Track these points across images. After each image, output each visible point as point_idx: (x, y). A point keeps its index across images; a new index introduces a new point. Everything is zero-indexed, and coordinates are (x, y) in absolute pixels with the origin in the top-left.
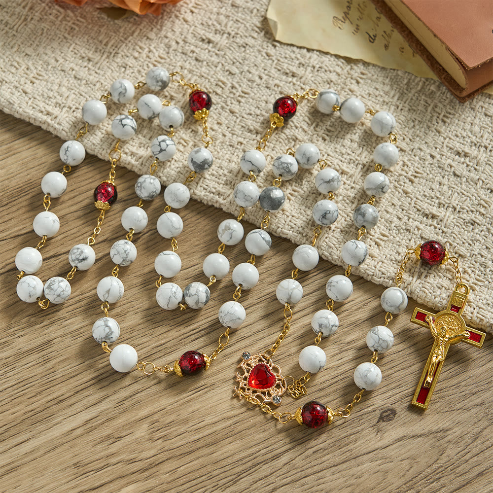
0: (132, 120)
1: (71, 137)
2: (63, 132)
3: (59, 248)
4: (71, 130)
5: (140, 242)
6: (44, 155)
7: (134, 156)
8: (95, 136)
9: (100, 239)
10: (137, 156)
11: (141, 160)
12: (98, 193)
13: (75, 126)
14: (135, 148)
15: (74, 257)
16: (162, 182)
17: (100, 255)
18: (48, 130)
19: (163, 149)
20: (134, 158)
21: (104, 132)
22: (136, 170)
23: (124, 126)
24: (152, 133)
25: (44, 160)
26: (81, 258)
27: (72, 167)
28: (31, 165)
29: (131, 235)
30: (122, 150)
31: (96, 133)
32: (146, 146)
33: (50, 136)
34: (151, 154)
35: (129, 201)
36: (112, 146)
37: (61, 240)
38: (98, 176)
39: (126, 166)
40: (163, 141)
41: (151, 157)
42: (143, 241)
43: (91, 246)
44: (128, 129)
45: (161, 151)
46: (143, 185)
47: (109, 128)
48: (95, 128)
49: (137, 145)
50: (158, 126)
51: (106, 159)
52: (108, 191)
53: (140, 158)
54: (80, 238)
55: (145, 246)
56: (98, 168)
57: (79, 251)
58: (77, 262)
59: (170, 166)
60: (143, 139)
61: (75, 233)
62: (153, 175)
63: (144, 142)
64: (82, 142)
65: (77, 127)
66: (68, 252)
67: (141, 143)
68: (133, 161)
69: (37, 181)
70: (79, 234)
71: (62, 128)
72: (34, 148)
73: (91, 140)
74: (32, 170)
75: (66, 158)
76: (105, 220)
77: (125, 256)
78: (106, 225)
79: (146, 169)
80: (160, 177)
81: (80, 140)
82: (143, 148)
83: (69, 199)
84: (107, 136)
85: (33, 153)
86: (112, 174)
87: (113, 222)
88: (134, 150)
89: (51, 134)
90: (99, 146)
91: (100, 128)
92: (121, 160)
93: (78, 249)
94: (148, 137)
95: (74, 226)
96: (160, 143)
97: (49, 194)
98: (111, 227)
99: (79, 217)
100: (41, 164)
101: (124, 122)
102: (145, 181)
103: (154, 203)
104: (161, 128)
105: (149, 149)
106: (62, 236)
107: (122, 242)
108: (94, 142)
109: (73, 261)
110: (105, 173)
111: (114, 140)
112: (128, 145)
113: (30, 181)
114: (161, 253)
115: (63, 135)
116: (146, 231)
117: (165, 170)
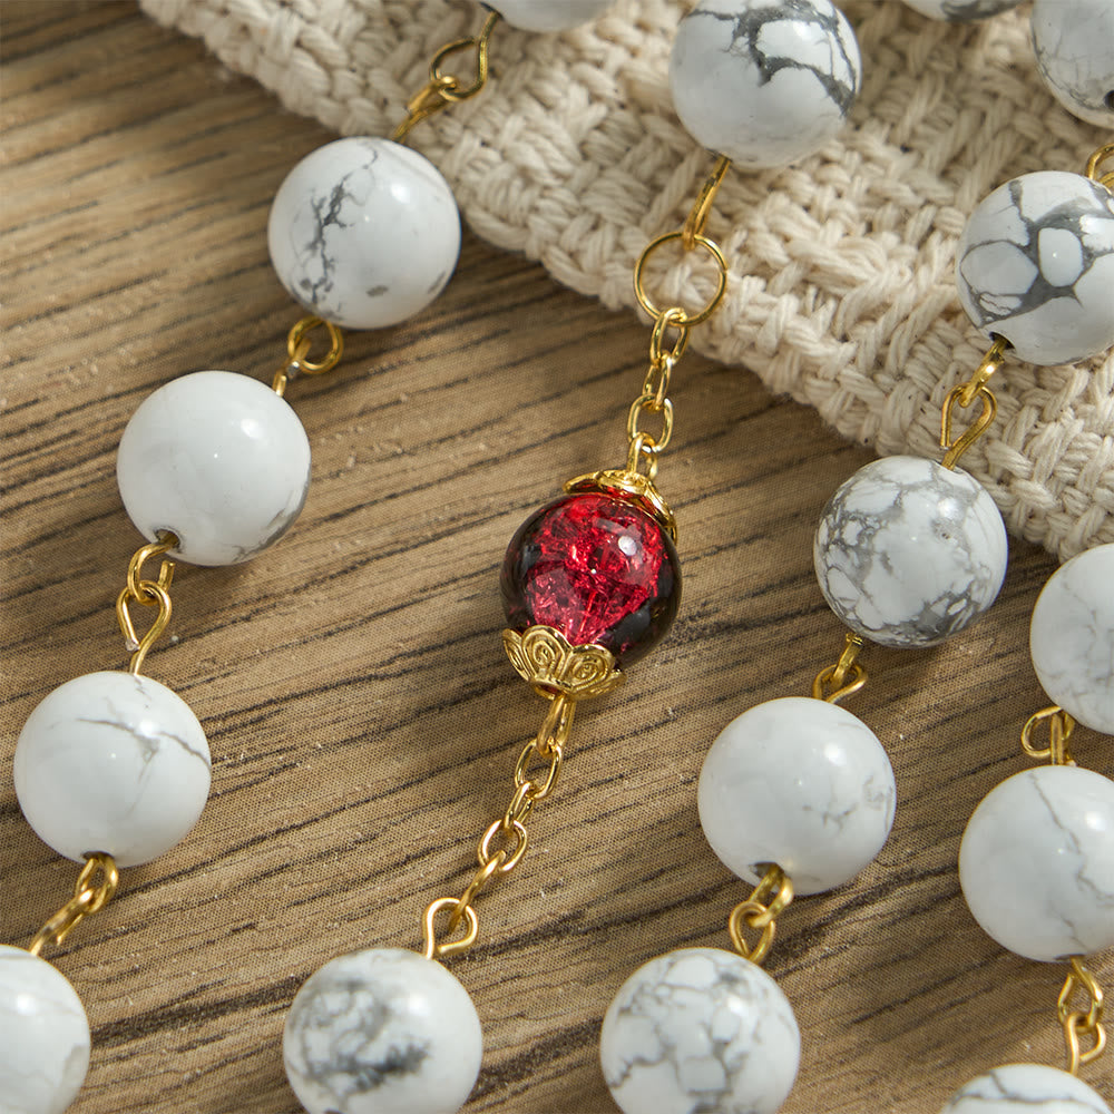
0: (831, 24)
1: (363, 108)
2: (307, 63)
3: (214, 956)
4: (364, 52)
5: (824, 961)
6: (150, 218)
7: (823, 295)
8: (536, 110)
9: (530, 915)
10: (849, 295)
11: (871, 333)
12: (539, 568)
13: (395, 23)
14: (834, 231)
15: (320, 1045)
16: (1019, 516)
17: (523, 1033)
18: (188, 29)
19: (1056, 278)
20: (824, 314)
21: (606, 83)
22: (830, 407)
23: (769, 68)
24: (966, 121)
25: (139, 254)
26: (376, 1053)
27: (349, 334)
28: (42, 287)
29: (765, 919)
30: (738, 238)
31: (550, 90)
32: (915, 227)
33: (197, 70)
34: (954, 292)
35: (760, 636)
36: (664, 202)
37: (235, 890)
38: (538, 422)
39: (751, 361)
40: (1063, 219)
41: (950, 313)
42: (847, 959)
43: (452, 962)
44: (801, 93)
45: (1041, 292)
46: (879, 543)
47: (652, 64)
48: (544, 50)
49: (848, 206)
50: (1017, 70)
51: (611, 296)
52: (615, 555)
53: (867, 316)
54: (378, 890)
55: (853, 998)
56: (542, 353)
57: (363, 1000)
58: (343, 1082)
59: (1087, 397)
60: (898, 162)
61: (342, 850)
62: (960, 465)
63: (906, 195)
64: (435, 149)
65: (412, 29)
66: (281, 993)
67: (878, 199)
68: (813, 338)
69: (78, 420)
70: (369, 859)
71: (294, 27)
72: (74, 159)
73: (506, 139)
74: (48, 328)
75: (315, 271)
76: (572, 772)
77: (712, 1077)
78: (581, 809)
79: (907, 409)
80: (1005, 479)
81: (423, 133)
82: (889, 239)
83: (314, 582)
84: (626, 117)
85: (64, 194)
86: (651, 421)
87: (631, 790)
88: (826, 245)
89: (213, 61)
90: (564, 195)
91: (579, 56)
92: (723, 320)
93: (353, 986)
94: (938, 151)
95: (335, 790)
96: (1033, 230)
97: (170, 539)
98: (612, 828)
99: (379, 730)
100: (116, 289)
101: (774, 38)
102: (896, 508)
103: (943, 666)
104: (1040, 90)
105: (939, 250)
106: (244, 864)
107: (697, 967)
108: (533, 160)
109: (317, 1075)
110: (590, 402)
111: (678, 158)
112: (780, 200)
113: (30, 415)
114: (983, 1084)
115: (301, 83)
116: (868, 881)
117: (1052, 430)
